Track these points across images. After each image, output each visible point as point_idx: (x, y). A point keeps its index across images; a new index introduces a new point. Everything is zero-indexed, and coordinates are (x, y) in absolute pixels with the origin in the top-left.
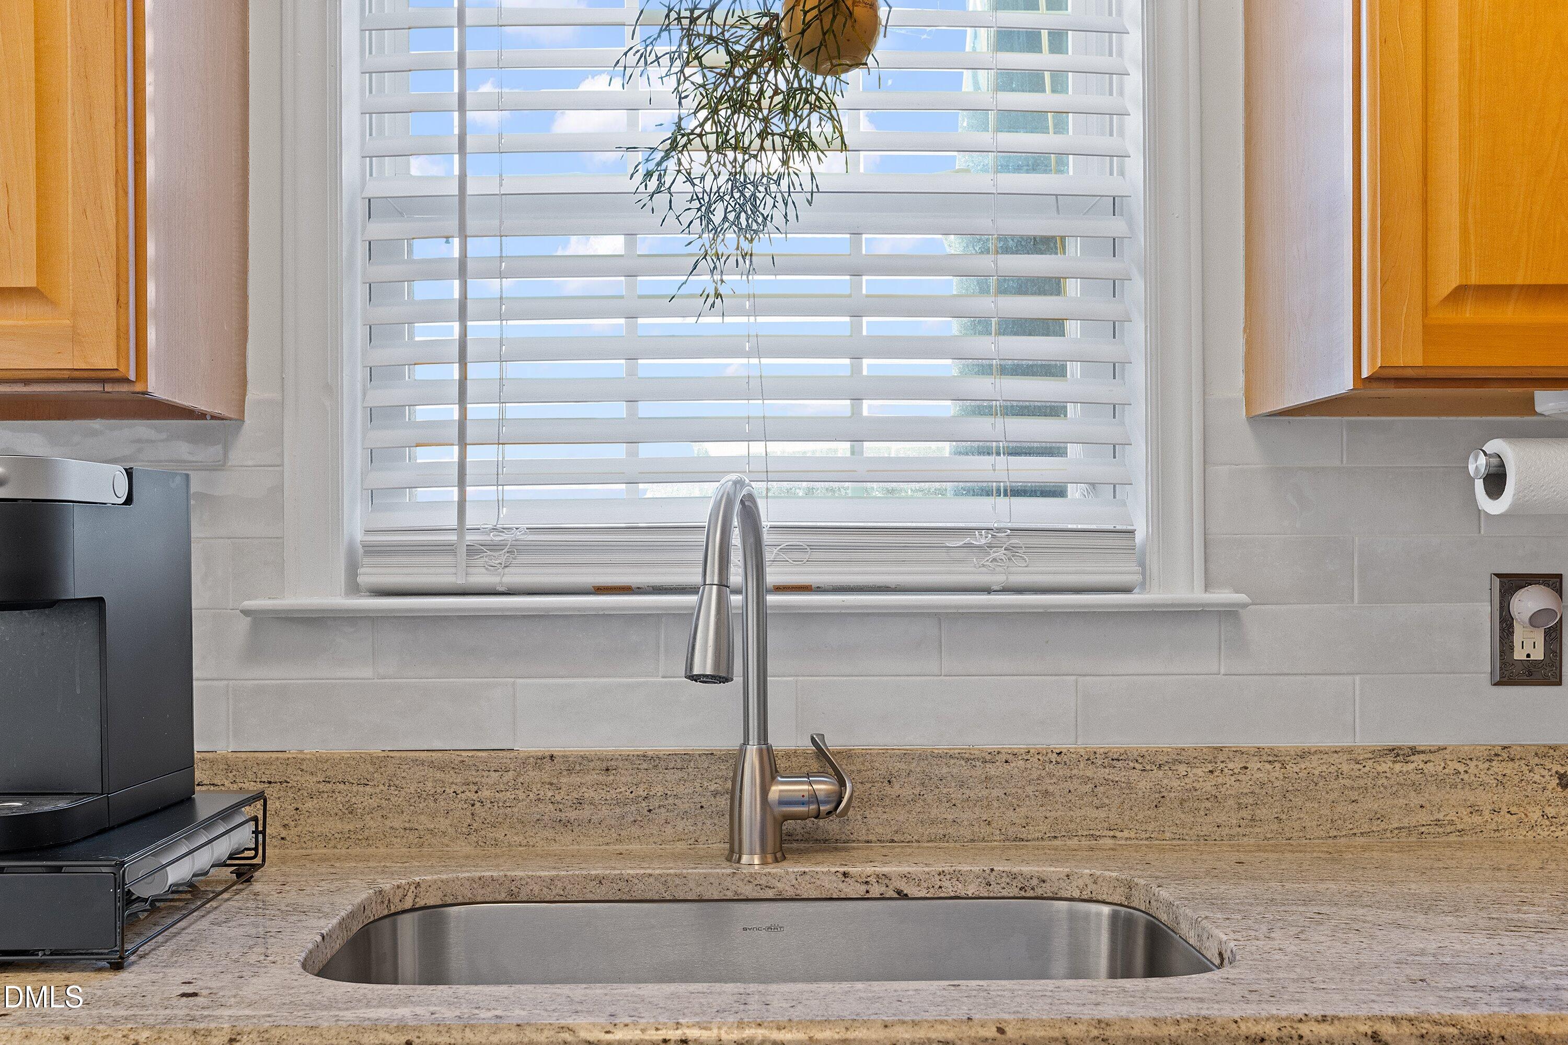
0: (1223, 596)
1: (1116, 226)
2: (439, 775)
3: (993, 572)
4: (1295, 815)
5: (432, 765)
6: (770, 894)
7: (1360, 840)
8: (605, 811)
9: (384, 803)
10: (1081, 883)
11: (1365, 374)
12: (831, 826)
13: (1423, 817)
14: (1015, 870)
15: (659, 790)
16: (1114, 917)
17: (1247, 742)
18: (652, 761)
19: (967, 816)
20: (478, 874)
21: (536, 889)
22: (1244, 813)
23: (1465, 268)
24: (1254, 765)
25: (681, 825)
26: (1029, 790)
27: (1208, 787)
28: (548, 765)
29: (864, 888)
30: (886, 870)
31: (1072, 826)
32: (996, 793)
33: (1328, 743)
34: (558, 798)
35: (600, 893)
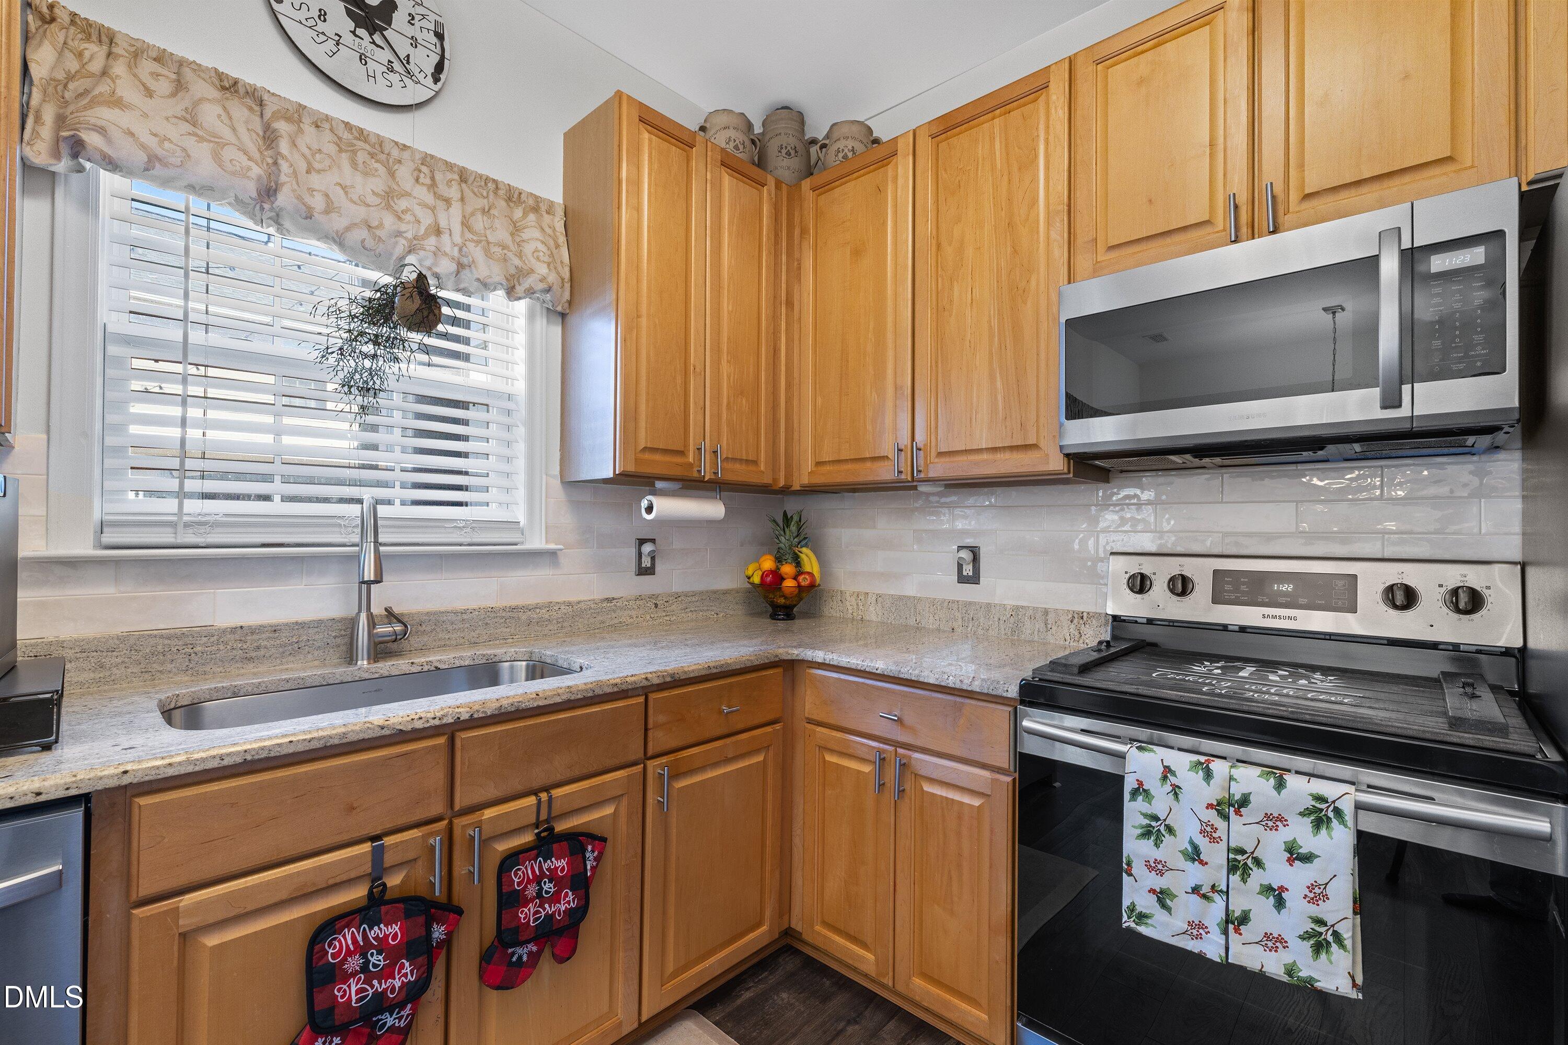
0: (552, 546)
1: (511, 405)
2: (166, 642)
3: (466, 537)
4: (576, 624)
5: (162, 637)
6: (377, 676)
7: (597, 631)
8: (273, 650)
9: (127, 660)
10: (510, 655)
11: (617, 473)
12: (394, 646)
13: (616, 621)
14: (485, 653)
15: (305, 638)
16: (528, 666)
17: (561, 599)
18: (301, 625)
19: (455, 636)
20: (213, 686)
21: (250, 689)
22: (559, 625)
23: (646, 442)
24: (562, 607)
25: (316, 653)
26: (480, 623)
27: (547, 616)
28: (239, 631)
29: (421, 667)
30: (430, 659)
31: (497, 636)
32: (466, 626)
33: (585, 598)
34: (245, 647)
35: (288, 686)
